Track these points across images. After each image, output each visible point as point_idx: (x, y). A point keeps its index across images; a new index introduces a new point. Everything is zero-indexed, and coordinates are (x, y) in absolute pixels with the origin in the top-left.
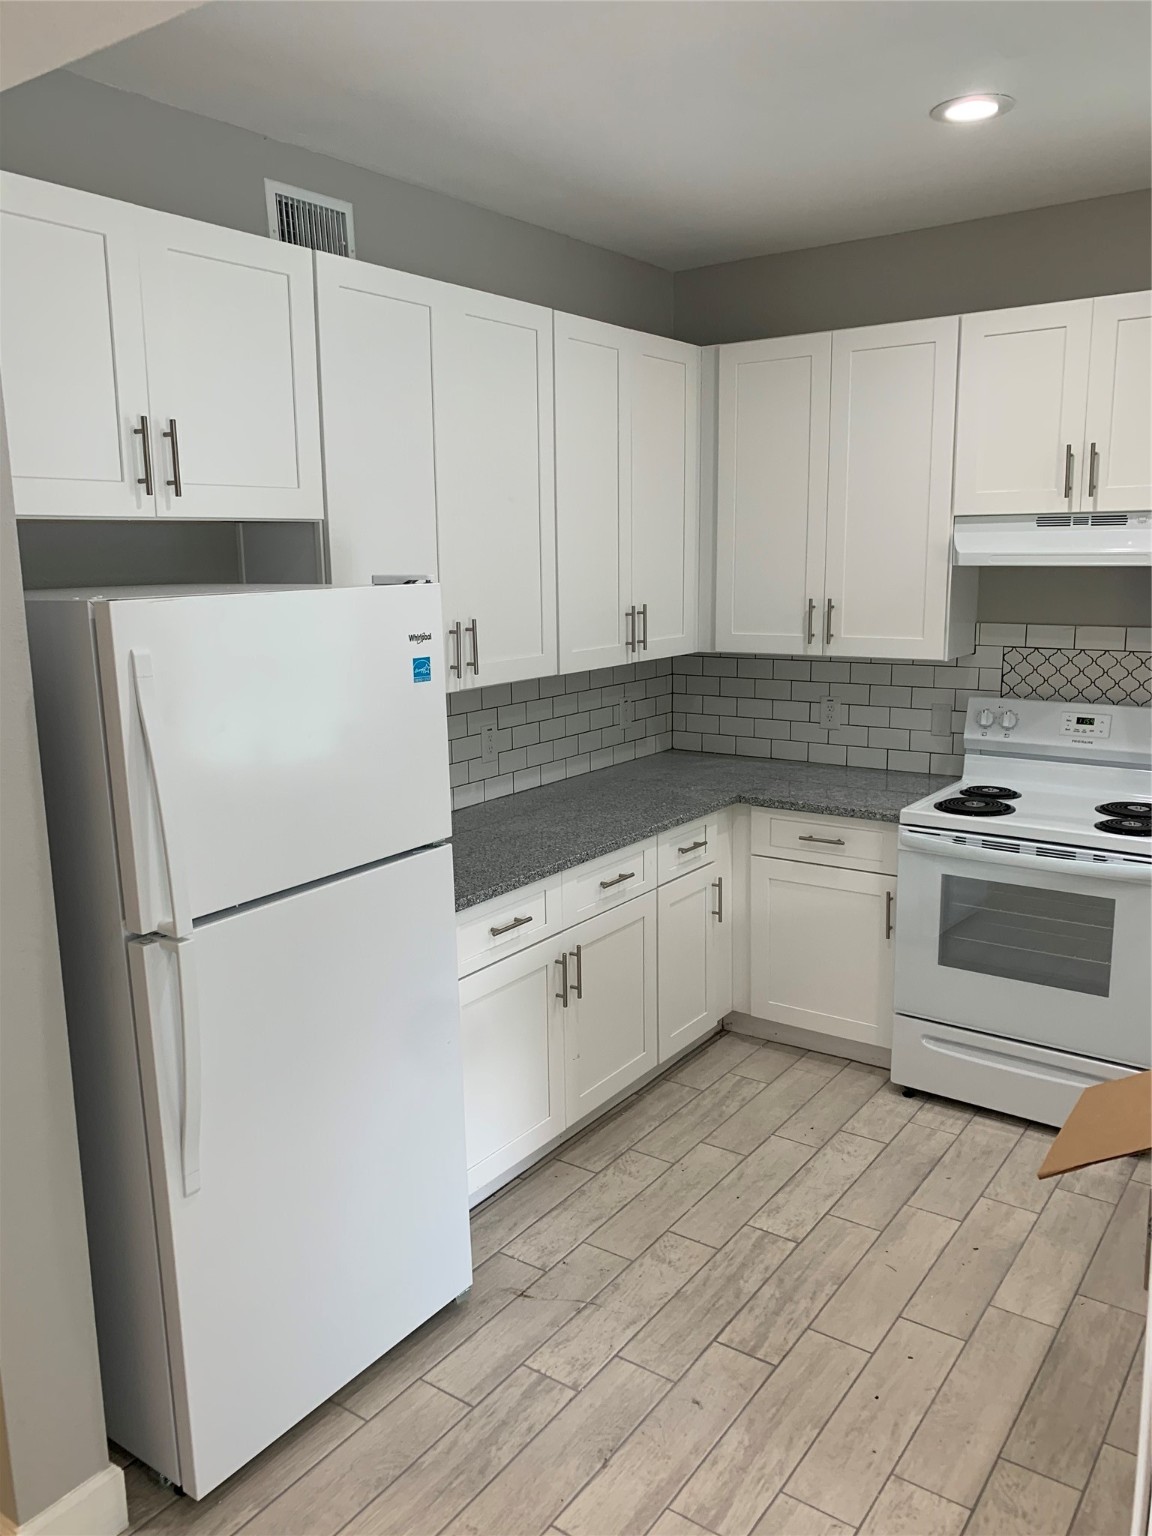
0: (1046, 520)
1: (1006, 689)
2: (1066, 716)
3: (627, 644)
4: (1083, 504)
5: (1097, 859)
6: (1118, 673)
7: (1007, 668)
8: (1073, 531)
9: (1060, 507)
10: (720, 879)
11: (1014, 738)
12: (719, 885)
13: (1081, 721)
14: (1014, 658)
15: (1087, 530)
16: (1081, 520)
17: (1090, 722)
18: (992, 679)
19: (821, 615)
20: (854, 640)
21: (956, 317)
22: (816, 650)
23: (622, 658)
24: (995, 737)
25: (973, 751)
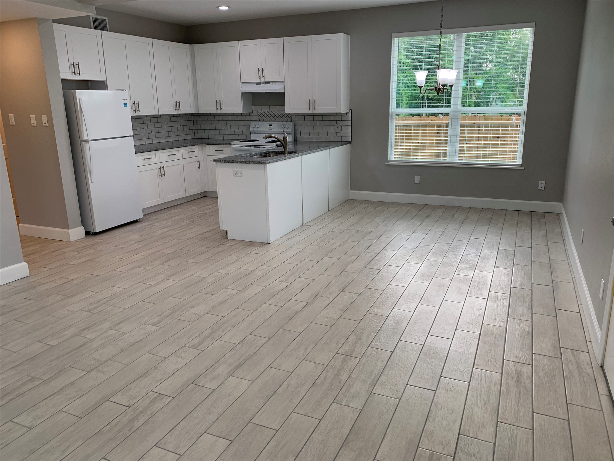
0: (258, 83)
1: (259, 120)
2: (268, 124)
3: (176, 109)
4: (262, 80)
5: (263, 147)
6: (277, 115)
7: (259, 116)
8: (262, 85)
9: (259, 81)
10: (199, 160)
11: (259, 130)
12: (199, 161)
13: (270, 125)
14: (260, 113)
15: (264, 85)
16: (263, 83)
17: (271, 125)
18: (256, 118)
19: (219, 104)
20: (226, 109)
21: (238, 41)
22: (219, 112)
23: (174, 112)
24: (255, 129)
25: (252, 133)
